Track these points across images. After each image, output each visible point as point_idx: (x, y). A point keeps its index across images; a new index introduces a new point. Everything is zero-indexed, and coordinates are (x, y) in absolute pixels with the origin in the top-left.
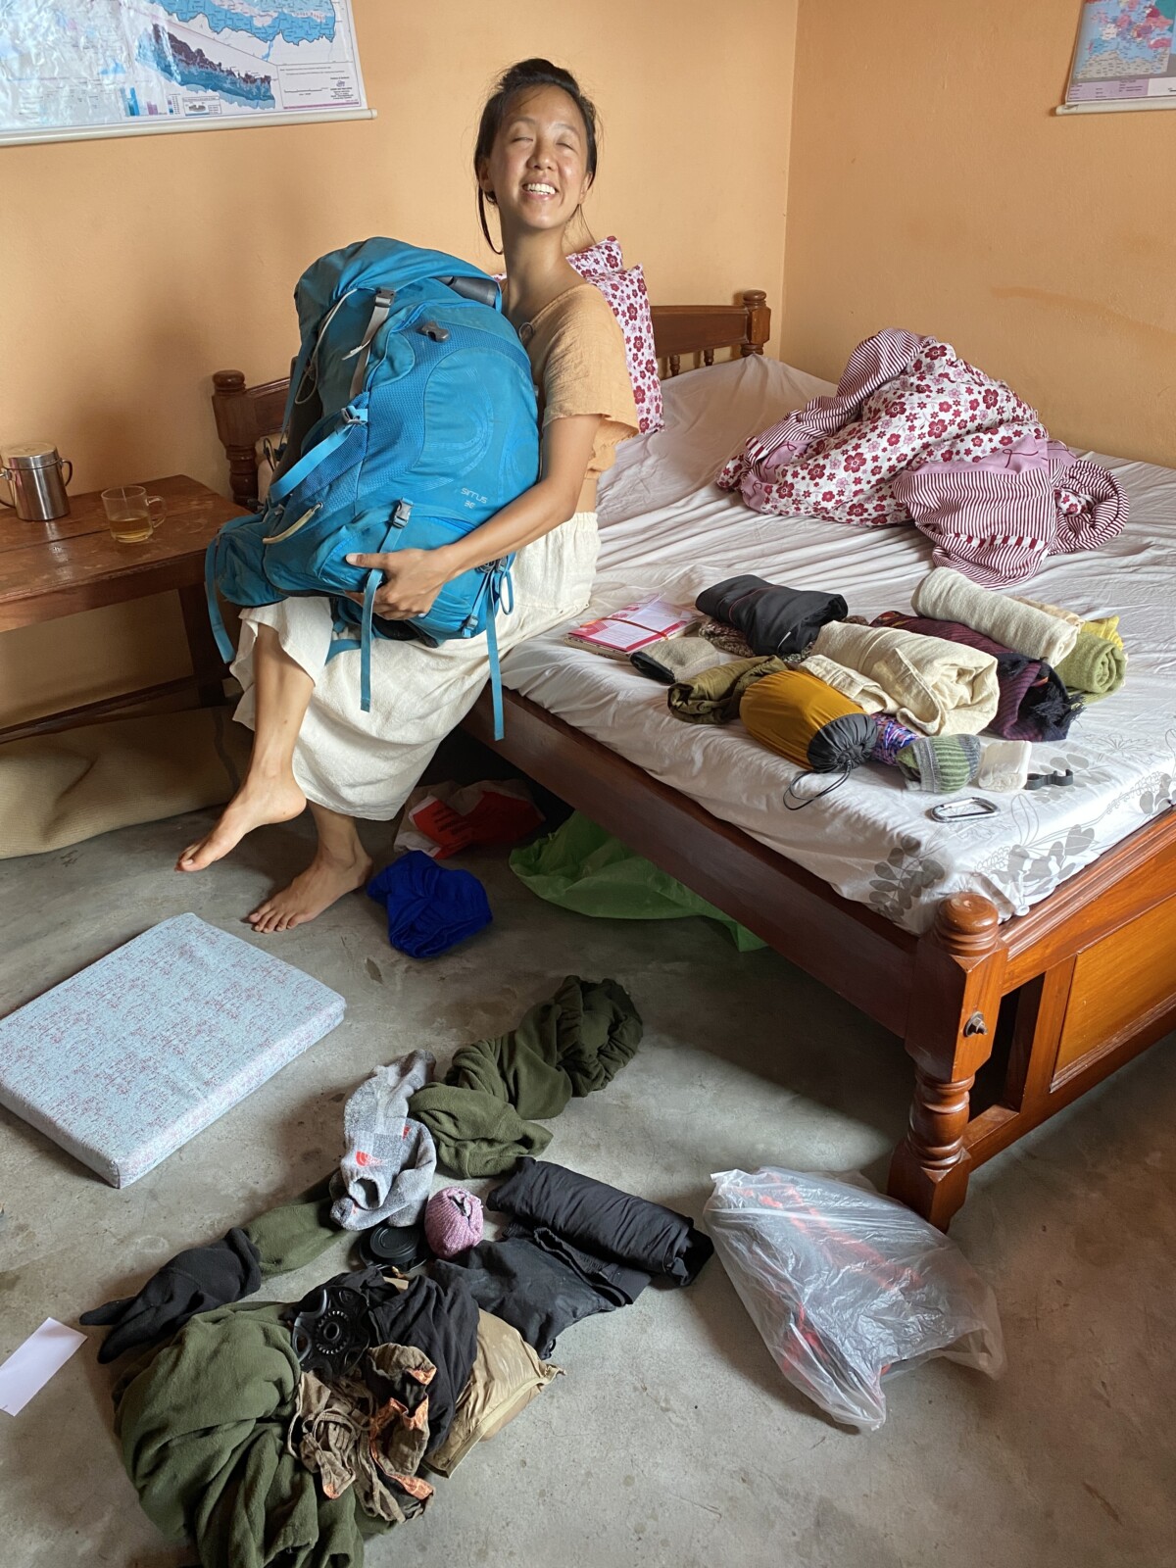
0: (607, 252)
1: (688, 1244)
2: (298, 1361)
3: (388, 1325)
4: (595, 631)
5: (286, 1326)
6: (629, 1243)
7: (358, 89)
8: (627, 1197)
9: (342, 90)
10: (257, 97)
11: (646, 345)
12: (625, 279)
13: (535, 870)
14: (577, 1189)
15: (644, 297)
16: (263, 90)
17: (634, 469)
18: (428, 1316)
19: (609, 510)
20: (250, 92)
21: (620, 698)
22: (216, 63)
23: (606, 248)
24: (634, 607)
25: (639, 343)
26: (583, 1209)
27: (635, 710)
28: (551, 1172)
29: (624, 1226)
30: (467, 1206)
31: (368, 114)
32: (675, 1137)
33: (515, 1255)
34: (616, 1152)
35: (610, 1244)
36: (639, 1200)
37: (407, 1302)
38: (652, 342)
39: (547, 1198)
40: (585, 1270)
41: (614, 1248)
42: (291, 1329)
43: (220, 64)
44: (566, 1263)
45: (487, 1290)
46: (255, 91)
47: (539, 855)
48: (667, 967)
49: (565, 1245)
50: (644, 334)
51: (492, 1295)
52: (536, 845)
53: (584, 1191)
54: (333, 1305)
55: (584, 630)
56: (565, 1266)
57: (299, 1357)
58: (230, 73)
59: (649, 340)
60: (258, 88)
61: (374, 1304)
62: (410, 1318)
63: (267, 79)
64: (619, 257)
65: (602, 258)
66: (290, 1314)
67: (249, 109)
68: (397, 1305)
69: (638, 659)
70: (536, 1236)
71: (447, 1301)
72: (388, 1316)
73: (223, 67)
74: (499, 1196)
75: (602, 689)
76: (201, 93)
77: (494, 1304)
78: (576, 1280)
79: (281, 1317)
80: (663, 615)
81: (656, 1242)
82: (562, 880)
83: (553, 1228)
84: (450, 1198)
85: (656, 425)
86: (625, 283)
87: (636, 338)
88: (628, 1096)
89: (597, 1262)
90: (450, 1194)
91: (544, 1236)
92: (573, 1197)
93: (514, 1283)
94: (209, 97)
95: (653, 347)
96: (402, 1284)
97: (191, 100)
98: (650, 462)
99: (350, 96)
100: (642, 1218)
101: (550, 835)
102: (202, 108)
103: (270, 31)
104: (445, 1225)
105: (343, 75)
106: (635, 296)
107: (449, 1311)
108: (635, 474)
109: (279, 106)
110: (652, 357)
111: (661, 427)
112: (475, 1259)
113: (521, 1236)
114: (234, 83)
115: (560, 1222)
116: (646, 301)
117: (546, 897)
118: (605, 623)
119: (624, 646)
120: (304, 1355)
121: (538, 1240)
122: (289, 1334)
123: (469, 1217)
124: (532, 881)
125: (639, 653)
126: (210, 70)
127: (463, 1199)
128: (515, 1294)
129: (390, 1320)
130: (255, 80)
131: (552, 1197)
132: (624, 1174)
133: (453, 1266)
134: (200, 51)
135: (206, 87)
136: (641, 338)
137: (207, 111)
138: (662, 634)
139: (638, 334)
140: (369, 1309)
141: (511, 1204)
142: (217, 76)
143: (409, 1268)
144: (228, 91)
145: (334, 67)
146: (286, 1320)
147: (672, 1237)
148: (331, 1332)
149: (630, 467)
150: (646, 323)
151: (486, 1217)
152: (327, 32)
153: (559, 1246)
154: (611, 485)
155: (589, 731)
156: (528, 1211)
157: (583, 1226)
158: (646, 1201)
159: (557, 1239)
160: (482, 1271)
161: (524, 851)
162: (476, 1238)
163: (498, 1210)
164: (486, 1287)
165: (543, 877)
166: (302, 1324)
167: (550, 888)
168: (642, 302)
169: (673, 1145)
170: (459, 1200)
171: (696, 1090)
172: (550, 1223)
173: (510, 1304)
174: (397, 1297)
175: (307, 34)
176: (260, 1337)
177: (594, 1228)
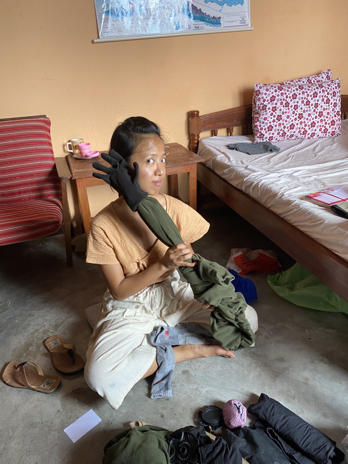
0: (327, 74)
1: (334, 454)
2: (169, 458)
3: (205, 456)
4: (316, 196)
5: (167, 441)
6: (307, 446)
7: (248, 21)
8: (308, 425)
9: (243, 21)
10: (216, 24)
11: (338, 106)
12: (333, 83)
13: (277, 284)
14: (286, 415)
15: (339, 89)
16: (218, 21)
17: (329, 147)
18: (222, 457)
19: (319, 159)
20: (214, 22)
21: (325, 222)
22: (205, 13)
23: (327, 73)
24: (331, 189)
25: (335, 105)
26: (288, 424)
27: (332, 228)
28: (275, 404)
29: (306, 437)
30: (241, 410)
31: (250, 29)
32: (328, 402)
33: (258, 436)
34: (302, 402)
35: (298, 444)
36: (312, 428)
37: (214, 448)
38: (340, 105)
39: (273, 415)
40: (287, 451)
41: (300, 446)
42: (169, 444)
43: (206, 13)
44: (279, 446)
45: (245, 449)
46: (215, 21)
47: (278, 279)
48: (327, 331)
49: (279, 438)
50: (338, 102)
51: (247, 452)
52: (277, 275)
53: (290, 417)
54: (185, 439)
55: (312, 195)
56: (278, 448)
57: (170, 457)
58: (209, 16)
59: (339, 104)
60: (217, 21)
61: (201, 445)
62: (214, 456)
63: (220, 18)
64: (331, 76)
65: (325, 77)
66: (169, 437)
67: (213, 27)
68: (210, 448)
69: (334, 208)
70: (267, 430)
71: (230, 452)
72: (206, 452)
73: (207, 14)
74: (253, 408)
75: (318, 218)
76: (199, 23)
77: (248, 457)
78: (283, 456)
79: (166, 437)
80: (344, 194)
81: (320, 449)
82: (287, 290)
83: (274, 428)
84: (235, 404)
85: (338, 134)
86: (333, 84)
87: (334, 103)
88: (308, 379)
89: (292, 449)
90: (234, 403)
91: (270, 431)
92: (284, 418)
93: (257, 450)
94: (201, 24)
95: (340, 107)
96: (213, 437)
97: (195, 25)
98: (335, 145)
99: (245, 23)
100: (313, 437)
101: (283, 272)
102: (198, 27)
103: (223, 2)
104: (231, 415)
105: (244, 16)
106: (336, 88)
107: (230, 457)
108: (329, 149)
109: (222, 26)
110: (339, 110)
111: (339, 135)
112: (242, 434)
113: (260, 428)
114: (209, 19)
115: (278, 427)
116: (340, 91)
117: (280, 295)
118: (320, 194)
119: (329, 203)
120: (172, 456)
121: (268, 432)
122: (168, 446)
123: (241, 415)
124: (275, 288)
125: (335, 205)
126: (202, 15)
127: (239, 406)
128: (257, 455)
129: (207, 454)
130: (216, 18)
131: (275, 416)
132: (305, 412)
133: (233, 434)
134: (200, 9)
135: (201, 21)
136: (336, 103)
137: (200, 28)
138: (344, 200)
139: (335, 102)
140: (199, 446)
141: (258, 413)
142: (205, 17)
143: (216, 429)
144: (207, 22)
145: (242, 14)
146: (167, 439)
147: (328, 449)
148: (183, 450)
149: (327, 146)
150: (339, 98)
151: (247, 416)
152: (241, 2)
153: (277, 438)
154: (320, 151)
155: (309, 234)
156: (265, 418)
157: (287, 432)
158: (316, 429)
159: (276, 435)
160: (244, 440)
161: (273, 277)
162: (243, 424)
163: (252, 414)
164: (245, 448)
165: (280, 287)
166: (173, 443)
167: (283, 292)
168: (338, 91)
169: (327, 406)
170: (238, 406)
171: (338, 384)
172: (273, 426)
173: (255, 459)
174: (210, 445)
175: (235, 3)
176: (157, 444)
177: (293, 434)
